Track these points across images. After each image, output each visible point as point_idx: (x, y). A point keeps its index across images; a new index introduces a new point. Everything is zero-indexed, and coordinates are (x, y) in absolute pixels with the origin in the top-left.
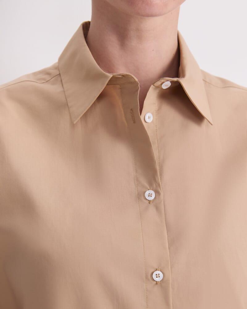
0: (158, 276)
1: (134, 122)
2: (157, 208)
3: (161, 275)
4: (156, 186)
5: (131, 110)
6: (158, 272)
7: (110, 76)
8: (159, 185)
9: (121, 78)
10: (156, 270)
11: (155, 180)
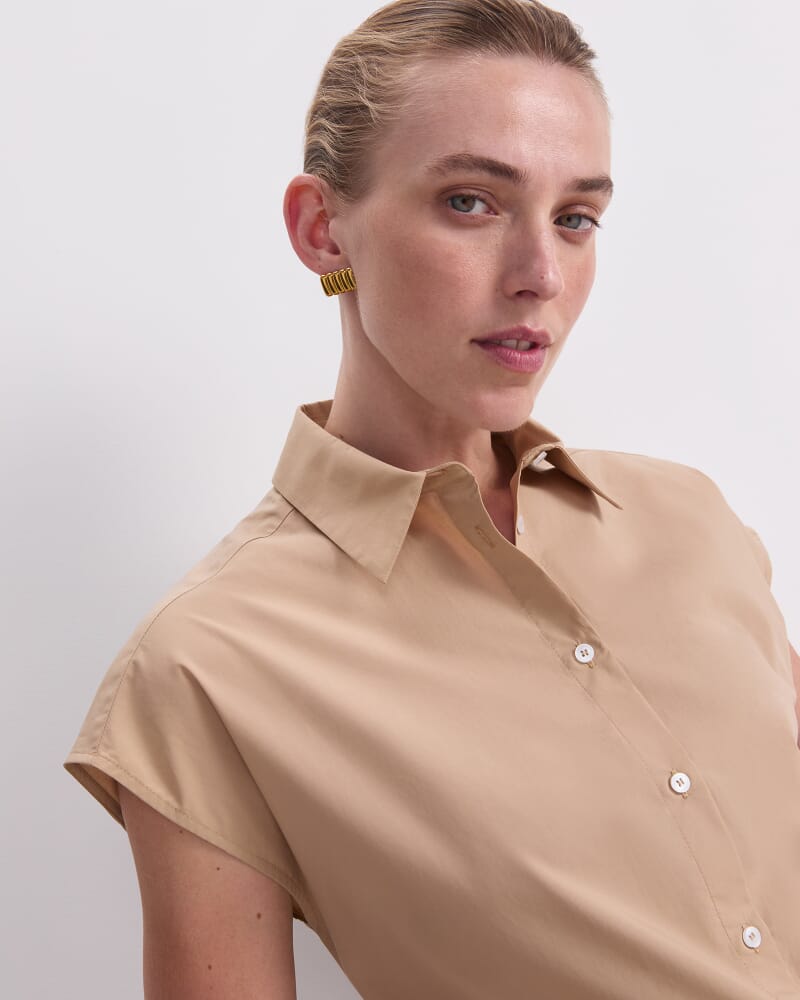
0: (682, 783)
1: (492, 545)
2: (608, 668)
3: (685, 778)
4: (586, 633)
5: (477, 528)
6: (677, 776)
7: (422, 475)
8: (590, 629)
9: (440, 476)
10: (672, 774)
11: (579, 624)
